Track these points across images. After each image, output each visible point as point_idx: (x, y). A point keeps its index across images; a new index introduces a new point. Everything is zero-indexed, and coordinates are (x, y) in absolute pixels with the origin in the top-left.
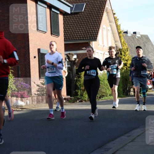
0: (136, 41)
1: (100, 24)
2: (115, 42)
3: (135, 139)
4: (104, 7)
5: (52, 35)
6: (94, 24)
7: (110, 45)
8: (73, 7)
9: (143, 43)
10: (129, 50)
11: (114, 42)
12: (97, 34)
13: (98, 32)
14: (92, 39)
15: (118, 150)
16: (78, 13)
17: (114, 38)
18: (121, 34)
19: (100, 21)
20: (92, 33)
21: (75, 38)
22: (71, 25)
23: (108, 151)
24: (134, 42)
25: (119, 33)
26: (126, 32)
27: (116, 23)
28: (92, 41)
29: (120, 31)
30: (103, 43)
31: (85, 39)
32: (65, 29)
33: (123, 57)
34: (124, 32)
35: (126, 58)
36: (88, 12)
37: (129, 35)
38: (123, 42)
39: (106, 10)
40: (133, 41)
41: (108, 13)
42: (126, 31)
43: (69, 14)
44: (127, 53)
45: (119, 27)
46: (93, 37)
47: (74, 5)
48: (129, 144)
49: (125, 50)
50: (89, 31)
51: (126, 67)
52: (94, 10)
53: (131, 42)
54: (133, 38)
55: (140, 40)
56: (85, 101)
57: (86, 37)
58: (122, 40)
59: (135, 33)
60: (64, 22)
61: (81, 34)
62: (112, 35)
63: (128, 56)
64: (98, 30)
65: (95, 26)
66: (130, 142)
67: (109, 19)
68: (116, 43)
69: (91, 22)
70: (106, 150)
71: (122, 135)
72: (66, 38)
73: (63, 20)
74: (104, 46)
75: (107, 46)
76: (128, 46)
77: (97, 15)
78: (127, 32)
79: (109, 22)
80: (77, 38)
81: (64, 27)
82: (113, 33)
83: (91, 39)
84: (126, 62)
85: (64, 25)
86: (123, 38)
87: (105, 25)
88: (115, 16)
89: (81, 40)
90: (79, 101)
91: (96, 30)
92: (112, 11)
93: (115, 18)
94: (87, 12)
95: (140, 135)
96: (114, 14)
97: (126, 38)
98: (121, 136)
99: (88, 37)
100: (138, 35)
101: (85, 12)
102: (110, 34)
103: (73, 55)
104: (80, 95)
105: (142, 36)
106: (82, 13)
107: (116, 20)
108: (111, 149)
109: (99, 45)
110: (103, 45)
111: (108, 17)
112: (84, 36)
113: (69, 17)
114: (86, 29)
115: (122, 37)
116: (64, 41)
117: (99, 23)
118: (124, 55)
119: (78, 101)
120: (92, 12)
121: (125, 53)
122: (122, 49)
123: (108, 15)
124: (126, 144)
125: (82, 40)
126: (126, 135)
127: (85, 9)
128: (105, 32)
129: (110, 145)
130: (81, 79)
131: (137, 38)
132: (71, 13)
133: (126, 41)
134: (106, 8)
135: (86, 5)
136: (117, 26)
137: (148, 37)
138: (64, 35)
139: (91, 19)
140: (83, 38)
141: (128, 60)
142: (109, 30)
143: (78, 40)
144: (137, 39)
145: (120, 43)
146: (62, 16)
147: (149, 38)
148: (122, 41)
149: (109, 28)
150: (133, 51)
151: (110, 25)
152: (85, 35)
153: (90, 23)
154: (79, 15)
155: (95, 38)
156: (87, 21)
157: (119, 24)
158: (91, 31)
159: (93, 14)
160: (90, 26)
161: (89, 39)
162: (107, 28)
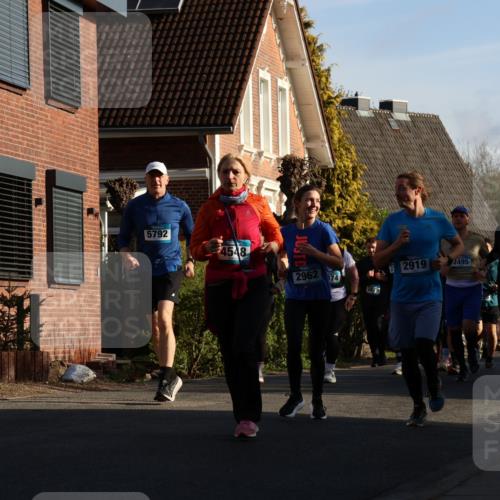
0: (392, 139)
1: (247, 64)
2: (308, 138)
5: (50, 102)
6: (224, 61)
7: (285, 151)
9: (421, 146)
10: (360, 173)
11: (303, 139)
12: (235, 106)
13: (238, 97)
14: (215, 124)
17: (303, 121)
18: (332, 111)
20: (215, 99)
21: (144, 117)
24: (383, 144)
25: (325, 104)
26: (353, 102)
27: (311, 61)
28: (213, 133)
29: (330, 97)
30: (257, 143)
31: (186, 124)
33: (338, 203)
34: (345, 102)
35: (351, 208)
36: (201, 13)
37: (363, 113)
38: (340, 141)
39: (275, 10)
40: (377, 137)
41: (281, 19)
42: (351, 95)
44: (354, 186)
45: (324, 79)
46: (217, 116)
49: (345, 174)
50: (203, 91)
51: (348, 241)
52: (226, 7)
53: (370, 143)
54: (380, 127)
55: (406, 134)
57: (188, 116)
58: (336, 132)
59: (387, 105)
61: (167, 103)
62: (296, 113)
63: (359, 199)
64: (240, 89)
65: (228, 70)
67: (284, 44)
68: (312, 145)
69: (211, 55)
72: (106, 115)
74: (260, 154)
75: (274, 157)
76: (358, 156)
77: (237, 26)
78: (357, 99)
79: (282, 56)
80: (152, 117)
82: (299, 103)
83: (209, 124)
84: (349, 222)
86: (339, 124)
87: (269, 71)
88: (311, 32)
90: (153, 377)
91: (230, 86)
92: (299, 11)
93: (309, 42)
94: (194, 14)
96: (307, 25)
97: (349, 123)
99: (195, 117)
100: (398, 115)
101: (186, 11)
102: (287, 105)
103: (133, 188)
105: (414, 118)
106: (174, 16)
107: (313, 49)
109: (240, 148)
110: (255, 151)
111: (281, 37)
112: (180, 110)
114: (192, 83)
115: (335, 122)
116: (96, 129)
117: (245, 60)
118: (341, 196)
119: (149, 376)
120: (214, 12)
121: (345, 186)
122: (334, 169)
123: (280, 30)
125: (173, 125)
128: (265, 99)
131: (393, 124)
133: (349, 136)
136: (316, 74)
137: (440, 123)
139: (212, 43)
140: (176, 120)
141: (357, 213)
142: (282, 90)
143: (157, 124)
144: (396, 130)
145: (327, 145)
147: (443, 129)
148: (336, 137)
149: (284, 83)
150: (378, 180)
151: (290, 72)
152: (184, 108)
153: (208, 57)
154: (165, 23)
155: (226, 122)
156: (195, 51)
157: (323, 68)
158: (210, 91)
159: (222, 22)
160: (207, 69)
161: (201, 124)
162: (275, 82)
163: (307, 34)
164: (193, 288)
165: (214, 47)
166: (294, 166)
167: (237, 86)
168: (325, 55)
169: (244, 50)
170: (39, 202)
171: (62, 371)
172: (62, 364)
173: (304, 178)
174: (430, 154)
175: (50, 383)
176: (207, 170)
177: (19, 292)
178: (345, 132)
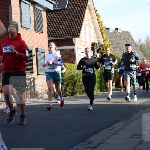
0: (118, 37)
1: (83, 21)
3: (117, 132)
4: (87, 4)
5: (36, 32)
6: (77, 20)
7: (93, 41)
8: (56, 4)
9: (125, 38)
10: (111, 45)
11: (97, 38)
12: (80, 31)
13: (81, 29)
14: (75, 35)
15: (100, 143)
16: (61, 10)
17: (96, 34)
18: (103, 31)
19: (82, 18)
20: (75, 29)
21: (58, 34)
22: (55, 21)
23: (91, 144)
24: (116, 38)
25: (101, 29)
26: (108, 29)
27: (98, 19)
28: (75, 37)
29: (103, 28)
30: (86, 39)
31: (69, 35)
32: (48, 26)
34: (106, 29)
36: (71, 9)
37: (111, 31)
38: (105, 38)
39: (89, 7)
40: (114, 37)
41: (90, 9)
42: (108, 27)
43: (52, 11)
45: (101, 23)
46: (76, 33)
47: (57, 2)
48: (111, 137)
49: (107, 46)
50: (72, 27)
52: (77, 7)
53: (113, 38)
54: (115, 34)
55: (121, 36)
56: (69, 95)
58: (104, 36)
59: (116, 29)
60: (48, 18)
61: (64, 31)
62: (95, 32)
64: (81, 27)
65: (78, 22)
66: (112, 135)
68: (98, 39)
69: (74, 19)
70: (89, 144)
71: (105, 128)
72: (49, 34)
73: (47, 17)
74: (86, 42)
75: (90, 42)
76: (110, 42)
77: (80, 12)
79: (91, 18)
80: (60, 34)
81: (47, 24)
82: (95, 30)
83: (74, 35)
85: (48, 22)
86: (105, 34)
87: (88, 22)
88: (97, 12)
89: (64, 36)
92: (95, 7)
93: (97, 15)
94: (69, 9)
95: (122, 128)
96: (96, 11)
97: (108, 34)
98: (103, 129)
99: (71, 33)
100: (119, 31)
102: (92, 30)
104: (63, 89)
105: (123, 32)
106: (65, 10)
107: (98, 16)
108: (94, 142)
109: (82, 41)
110: (85, 41)
111: (91, 14)
112: (67, 32)
113: (53, 14)
114: (69, 26)
115: (104, 33)
116: (47, 37)
120: (74, 9)
122: (104, 45)
123: (90, 12)
124: (109, 137)
126: (108, 128)
127: (67, 6)
128: (87, 29)
129: (93, 138)
130: (65, 74)
131: (118, 34)
132: (55, 11)
133: (108, 37)
134: (88, 5)
135: (69, 2)
136: (99, 22)
137: (129, 33)
138: (48, 31)
140: (66, 34)
142: (91, 26)
143: (62, 36)
145: (102, 39)
146: (46, 13)
148: (104, 37)
149: (92, 25)
150: (115, 47)
151: (93, 22)
154: (63, 12)
155: (78, 34)
156: (70, 18)
157: (101, 21)
158: (74, 27)
159: (76, 11)
160: (73, 22)
161: (72, 35)
162: (89, 25)
163: (97, 13)
164: (71, 75)
165: (74, 17)
166: (95, 44)
167: (80, 26)
168: (101, 18)
169: (82, 17)
170: (34, 55)
171: (41, 95)
172: (41, 94)
173: (97, 47)
174: (127, 40)
175: (39, 98)
176: (74, 46)
177: (30, 77)
178: (107, 36)
